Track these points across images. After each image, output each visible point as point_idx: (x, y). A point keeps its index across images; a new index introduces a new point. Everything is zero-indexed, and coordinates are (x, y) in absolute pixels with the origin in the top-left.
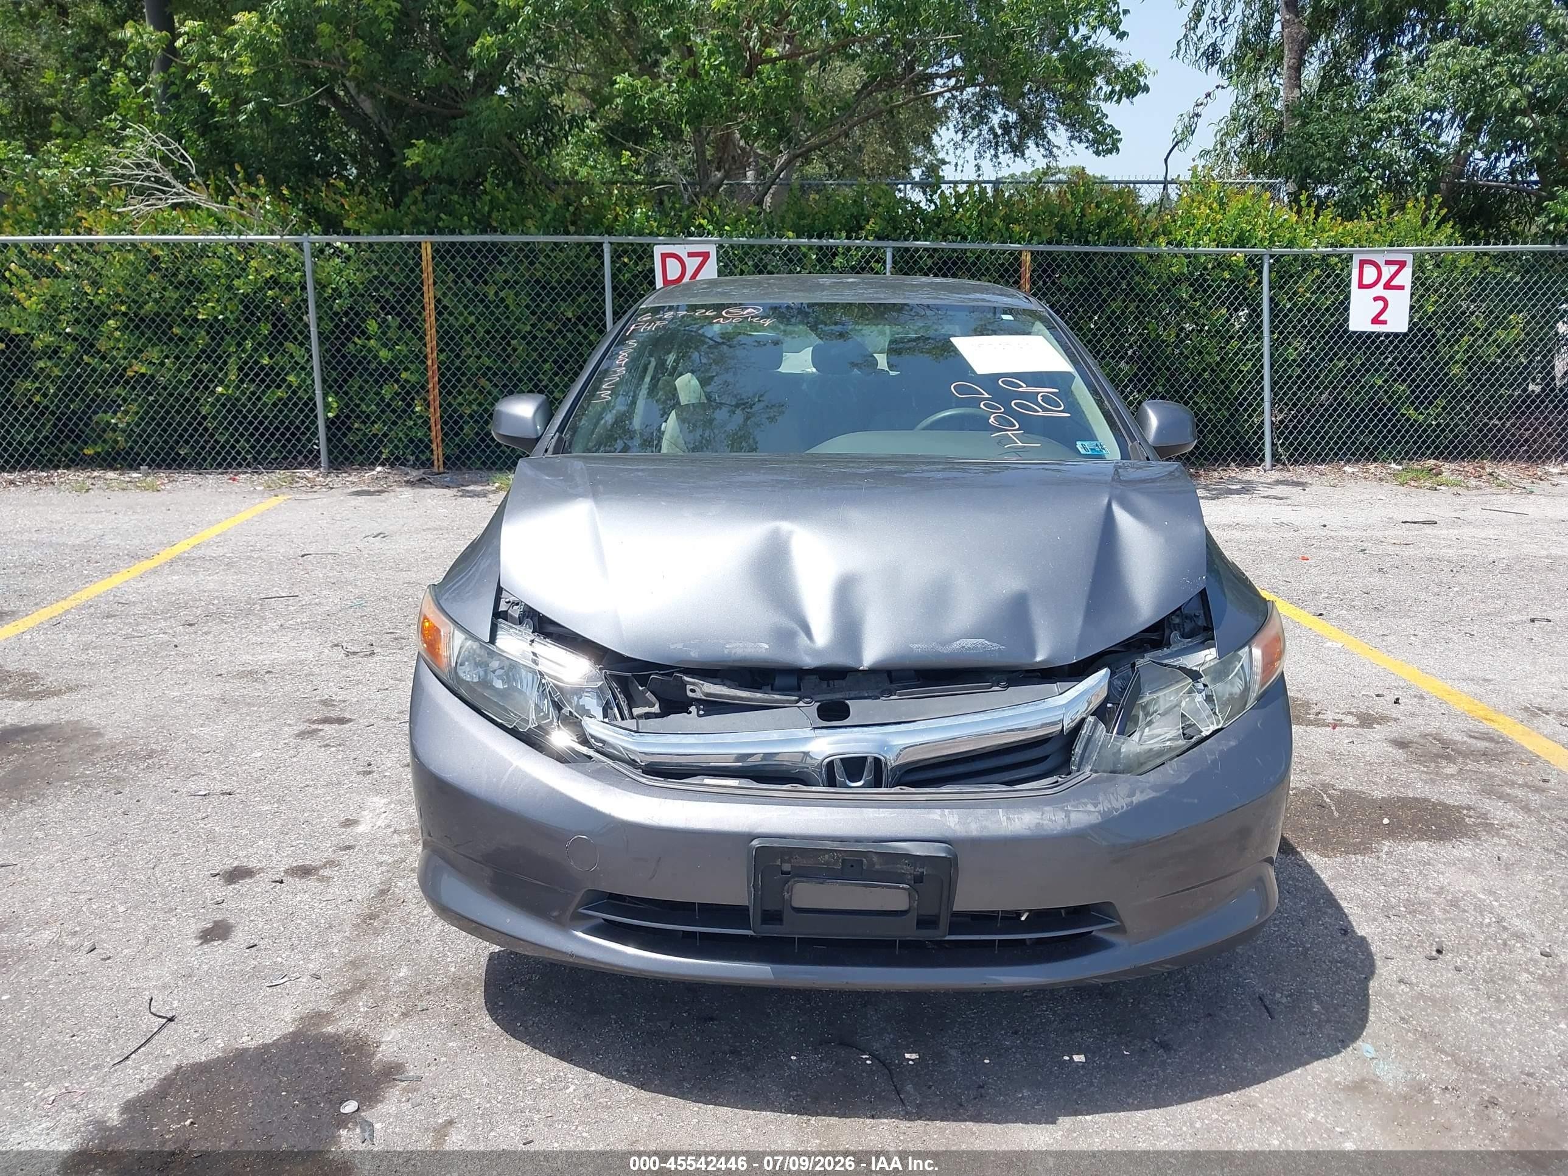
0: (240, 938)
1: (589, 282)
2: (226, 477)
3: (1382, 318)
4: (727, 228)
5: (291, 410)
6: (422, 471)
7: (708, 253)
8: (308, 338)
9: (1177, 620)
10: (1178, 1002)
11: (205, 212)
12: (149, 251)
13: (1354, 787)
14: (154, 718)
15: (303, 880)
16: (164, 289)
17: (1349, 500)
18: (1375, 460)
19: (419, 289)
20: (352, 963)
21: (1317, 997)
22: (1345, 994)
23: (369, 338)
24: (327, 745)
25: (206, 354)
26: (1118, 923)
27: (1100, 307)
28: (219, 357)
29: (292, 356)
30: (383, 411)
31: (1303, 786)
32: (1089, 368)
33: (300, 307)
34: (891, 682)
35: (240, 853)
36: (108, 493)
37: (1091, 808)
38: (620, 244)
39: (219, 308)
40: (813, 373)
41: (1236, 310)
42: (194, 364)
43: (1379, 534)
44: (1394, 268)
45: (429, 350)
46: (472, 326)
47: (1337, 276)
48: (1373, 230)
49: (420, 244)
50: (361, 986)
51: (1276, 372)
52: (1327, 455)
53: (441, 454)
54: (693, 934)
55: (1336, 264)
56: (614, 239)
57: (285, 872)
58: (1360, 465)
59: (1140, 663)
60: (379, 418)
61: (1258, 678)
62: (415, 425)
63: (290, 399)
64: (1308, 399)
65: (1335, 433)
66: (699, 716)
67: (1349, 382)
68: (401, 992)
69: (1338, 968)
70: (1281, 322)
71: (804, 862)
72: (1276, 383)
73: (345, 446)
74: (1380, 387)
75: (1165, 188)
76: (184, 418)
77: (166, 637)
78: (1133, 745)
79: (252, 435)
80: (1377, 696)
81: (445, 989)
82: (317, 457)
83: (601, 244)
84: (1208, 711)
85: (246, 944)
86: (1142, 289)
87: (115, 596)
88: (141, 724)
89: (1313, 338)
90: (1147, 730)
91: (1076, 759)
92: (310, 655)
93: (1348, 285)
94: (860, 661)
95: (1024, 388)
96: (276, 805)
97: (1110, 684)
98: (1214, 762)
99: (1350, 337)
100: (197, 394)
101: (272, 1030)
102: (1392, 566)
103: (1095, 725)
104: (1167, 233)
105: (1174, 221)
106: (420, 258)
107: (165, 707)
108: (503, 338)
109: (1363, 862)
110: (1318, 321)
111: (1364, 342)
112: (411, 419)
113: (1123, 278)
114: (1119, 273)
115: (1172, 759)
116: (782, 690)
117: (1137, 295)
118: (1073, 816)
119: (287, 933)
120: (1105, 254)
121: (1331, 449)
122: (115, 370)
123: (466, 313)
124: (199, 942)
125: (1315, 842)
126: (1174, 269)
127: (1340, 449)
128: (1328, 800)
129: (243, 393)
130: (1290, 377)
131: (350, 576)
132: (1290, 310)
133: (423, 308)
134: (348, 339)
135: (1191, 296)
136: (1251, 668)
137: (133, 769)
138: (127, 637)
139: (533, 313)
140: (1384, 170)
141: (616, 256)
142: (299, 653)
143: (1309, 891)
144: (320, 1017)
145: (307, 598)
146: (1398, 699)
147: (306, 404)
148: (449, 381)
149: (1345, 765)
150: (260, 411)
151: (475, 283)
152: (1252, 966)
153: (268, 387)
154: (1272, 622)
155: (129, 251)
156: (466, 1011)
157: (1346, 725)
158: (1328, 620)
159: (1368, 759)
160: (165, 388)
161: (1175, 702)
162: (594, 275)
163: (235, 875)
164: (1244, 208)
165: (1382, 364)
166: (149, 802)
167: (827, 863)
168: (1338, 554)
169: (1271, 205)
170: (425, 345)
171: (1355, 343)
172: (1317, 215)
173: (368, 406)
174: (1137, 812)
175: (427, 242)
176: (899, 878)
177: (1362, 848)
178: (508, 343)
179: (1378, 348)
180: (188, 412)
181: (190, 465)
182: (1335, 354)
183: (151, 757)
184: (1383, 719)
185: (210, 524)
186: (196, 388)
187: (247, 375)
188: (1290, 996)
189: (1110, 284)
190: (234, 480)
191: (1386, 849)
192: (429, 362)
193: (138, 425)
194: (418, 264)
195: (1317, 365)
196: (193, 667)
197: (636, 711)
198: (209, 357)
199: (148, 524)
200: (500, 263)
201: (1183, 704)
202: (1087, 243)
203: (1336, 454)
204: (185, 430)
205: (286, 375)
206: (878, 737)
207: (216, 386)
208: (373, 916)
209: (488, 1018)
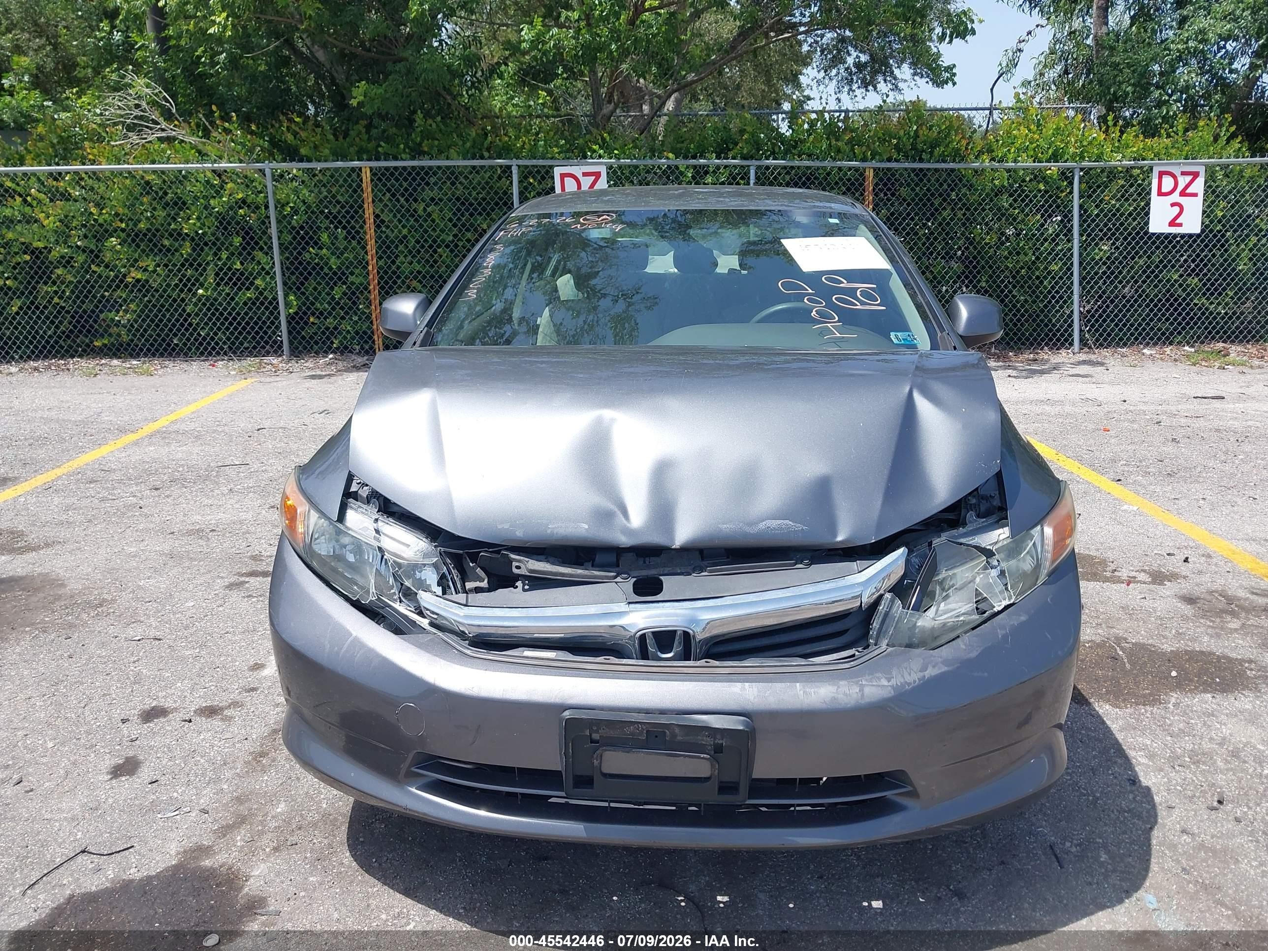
0: (145, 774)
1: (501, 199)
2: (207, 363)
3: (1178, 221)
4: (616, 152)
5: (259, 308)
6: (366, 358)
7: (600, 172)
8: (270, 248)
9: (974, 501)
10: (974, 849)
11: (189, 145)
12: (143, 177)
13: (1145, 641)
14: (110, 571)
15: (209, 720)
16: (155, 209)
17: (1146, 378)
18: (1171, 344)
19: (361, 207)
20: (238, 799)
21: (1105, 846)
22: (1131, 844)
23: (321, 248)
24: (250, 596)
25: (188, 263)
26: (910, 788)
27: (932, 215)
28: (200, 265)
29: (259, 263)
30: (333, 309)
31: (1098, 640)
32: (905, 265)
33: (264, 222)
34: (703, 560)
35: (160, 694)
36: (111, 378)
37: (884, 682)
38: (526, 167)
39: (198, 224)
40: (675, 273)
41: (1050, 216)
42: (179, 270)
43: (1173, 409)
44: (1188, 178)
45: (370, 257)
46: (405, 237)
47: (1139, 185)
48: (1170, 145)
49: (360, 169)
50: (242, 820)
51: (1085, 269)
52: (1128, 339)
53: (381, 344)
54: (515, 795)
55: (1138, 175)
56: (521, 162)
57: (195, 712)
58: (1157, 348)
59: (936, 542)
60: (330, 314)
61: (1049, 556)
62: (360, 319)
63: (257, 299)
64: (1112, 292)
65: (1136, 320)
66: (524, 590)
67: (1148, 277)
68: (275, 827)
69: (1125, 818)
70: (1089, 226)
71: (612, 733)
72: (1084, 278)
73: (303, 338)
74: (1176, 281)
75: (991, 113)
76: (172, 315)
77: (134, 500)
78: (928, 620)
79: (227, 329)
80: (1168, 554)
81: (315, 825)
82: (280, 347)
83: (509, 167)
84: (1002, 587)
85: (149, 780)
86: (968, 200)
87: (100, 464)
88: (99, 576)
89: (1117, 239)
90: (942, 605)
91: (873, 633)
92: (249, 516)
93: (1149, 193)
94: (672, 539)
95: (845, 284)
96: (198, 650)
97: (908, 562)
98: (1005, 637)
99: (1150, 238)
100: (182, 295)
101: (158, 862)
102: (1184, 436)
103: (892, 601)
104: (990, 151)
105: (997, 141)
106: (361, 180)
107: (122, 562)
108: (431, 247)
109: (1152, 713)
110: (1122, 224)
111: (1163, 242)
112: (356, 314)
113: (952, 190)
114: (949, 185)
115: (966, 633)
116: (602, 567)
117: (964, 205)
118: (867, 690)
119: (187, 769)
120: (936, 170)
121: (1132, 335)
122: (116, 276)
123: (400, 226)
124: (109, 777)
125: (1108, 692)
126: (996, 182)
127: (1140, 334)
128: (1121, 653)
129: (220, 294)
130: (1096, 273)
131: (294, 447)
132: (1097, 215)
133: (364, 222)
134: (304, 249)
135: (1011, 205)
136: (1042, 546)
137: (84, 616)
138: (103, 500)
139: (455, 225)
140: (1182, 93)
141: (523, 178)
142: (241, 514)
143: (1100, 741)
144: (202, 850)
145: (256, 466)
146: (1187, 558)
147: (270, 303)
148: (386, 283)
149: (1137, 620)
150: (233, 309)
151: (407, 200)
152: (1045, 814)
153: (240, 289)
154: (1063, 502)
155: (126, 177)
156: (330, 846)
157: (1140, 582)
158: (1126, 485)
159: (1159, 614)
160: (157, 291)
161: (970, 578)
162: (505, 193)
163: (151, 715)
164: (1058, 129)
165: (1178, 260)
166: (93, 646)
167: (632, 734)
168: (1136, 426)
169: (1083, 125)
170: (366, 253)
171: (1154, 243)
172: (1122, 132)
173: (322, 304)
174: (927, 686)
175: (366, 166)
176: (698, 748)
177: (1152, 700)
178: (435, 252)
179: (1174, 247)
180: (176, 310)
181: (178, 354)
182: (1137, 253)
183: (101, 605)
184: (1173, 577)
185: (189, 403)
186: (182, 291)
187: (222, 279)
188: (1080, 845)
189: (940, 195)
190: (214, 366)
191: (1173, 700)
192: (370, 268)
193: (136, 321)
194: (359, 186)
195: (1121, 263)
196: (152, 526)
197: (469, 585)
198: (191, 265)
199: (139, 403)
200: (428, 184)
201: (978, 580)
202: (921, 160)
203: (1136, 339)
204: (174, 325)
205: (254, 279)
206: (687, 612)
207: (199, 288)
208: (263, 754)
209: (348, 854)
